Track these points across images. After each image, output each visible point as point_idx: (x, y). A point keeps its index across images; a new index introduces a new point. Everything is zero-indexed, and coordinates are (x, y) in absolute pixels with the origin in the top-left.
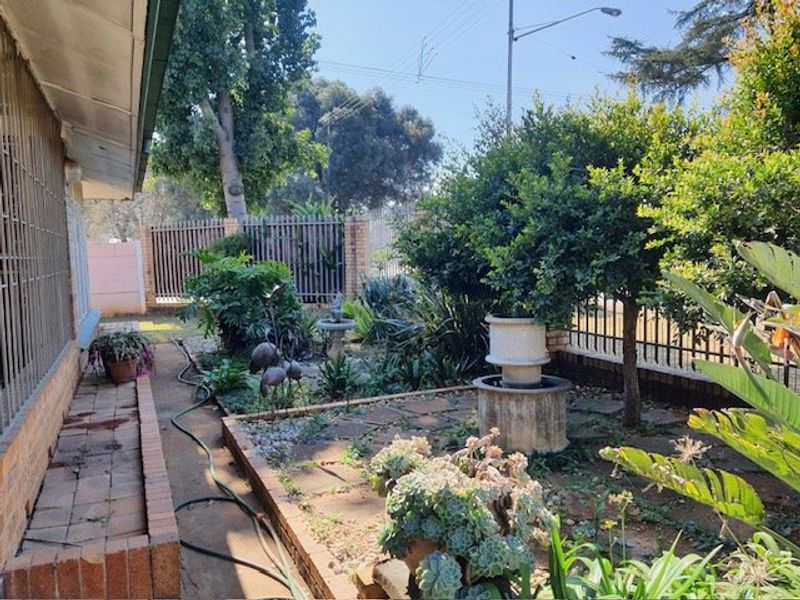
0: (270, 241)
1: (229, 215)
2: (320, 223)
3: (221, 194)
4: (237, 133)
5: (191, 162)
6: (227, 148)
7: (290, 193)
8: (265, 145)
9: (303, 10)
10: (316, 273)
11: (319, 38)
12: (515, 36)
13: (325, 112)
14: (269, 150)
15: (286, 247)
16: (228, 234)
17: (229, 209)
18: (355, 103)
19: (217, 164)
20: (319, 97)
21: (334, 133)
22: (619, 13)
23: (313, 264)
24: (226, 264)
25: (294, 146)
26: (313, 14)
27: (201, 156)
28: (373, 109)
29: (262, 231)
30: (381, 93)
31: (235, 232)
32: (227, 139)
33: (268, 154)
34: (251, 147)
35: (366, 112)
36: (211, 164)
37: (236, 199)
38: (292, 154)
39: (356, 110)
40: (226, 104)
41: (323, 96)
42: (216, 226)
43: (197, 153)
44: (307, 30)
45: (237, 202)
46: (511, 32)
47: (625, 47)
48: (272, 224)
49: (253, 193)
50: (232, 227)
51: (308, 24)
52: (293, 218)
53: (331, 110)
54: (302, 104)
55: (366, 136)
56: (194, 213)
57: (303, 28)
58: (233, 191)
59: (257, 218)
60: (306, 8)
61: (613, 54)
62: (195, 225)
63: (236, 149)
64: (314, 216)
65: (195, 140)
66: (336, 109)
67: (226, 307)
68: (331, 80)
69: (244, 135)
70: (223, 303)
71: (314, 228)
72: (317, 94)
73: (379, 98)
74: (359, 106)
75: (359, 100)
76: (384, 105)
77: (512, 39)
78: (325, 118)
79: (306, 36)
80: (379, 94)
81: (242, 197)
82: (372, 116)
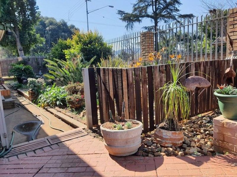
0: (30, 62)
1: (20, 56)
2: (41, 57)
3: (17, 51)
4: (20, 36)
5: (9, 44)
6: (18, 40)
7: (39, 49)
8: (28, 39)
9: (35, 6)
10: (41, 68)
11: (40, 12)
12: (88, 12)
13: (47, 27)
14: (29, 40)
15: (34, 63)
16: (19, 61)
17: (19, 54)
18: (56, 24)
19: (16, 44)
20: (46, 22)
21: (50, 32)
22: (113, 7)
23: (40, 67)
24: (17, 66)
25: (36, 39)
26: (38, 7)
27: (11, 42)
28: (61, 25)
29: (28, 59)
30: (64, 21)
31: (21, 60)
32: (18, 37)
33: (28, 41)
34: (24, 40)
35: (59, 27)
36: (14, 44)
37: (21, 52)
38: (35, 41)
39: (56, 26)
40: (17, 29)
41: (47, 22)
42: (16, 59)
43: (10, 41)
44: (37, 10)
45: (21, 53)
46: (87, 12)
47: (121, 12)
48: (30, 58)
49: (26, 50)
50: (20, 59)
51: (37, 9)
52: (35, 56)
53: (49, 26)
54: (41, 24)
55: (59, 33)
56: (11, 55)
57: (36, 10)
58: (20, 50)
59: (26, 57)
60: (36, 5)
61: (119, 14)
62: (11, 59)
63: (20, 40)
64: (40, 56)
65: (10, 38)
66: (50, 26)
67: (18, 74)
68: (49, 17)
69: (22, 36)
70: (17, 74)
71: (40, 59)
72: (45, 21)
73: (63, 22)
74: (57, 25)
75: (57, 23)
76: (65, 24)
77: (88, 13)
78: (47, 28)
79: (37, 12)
80: (63, 21)
81: (23, 51)
82: (61, 28)
